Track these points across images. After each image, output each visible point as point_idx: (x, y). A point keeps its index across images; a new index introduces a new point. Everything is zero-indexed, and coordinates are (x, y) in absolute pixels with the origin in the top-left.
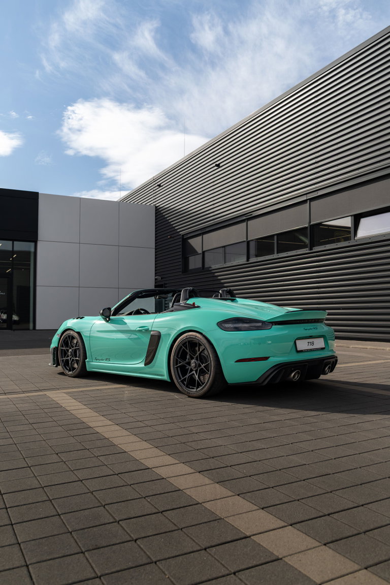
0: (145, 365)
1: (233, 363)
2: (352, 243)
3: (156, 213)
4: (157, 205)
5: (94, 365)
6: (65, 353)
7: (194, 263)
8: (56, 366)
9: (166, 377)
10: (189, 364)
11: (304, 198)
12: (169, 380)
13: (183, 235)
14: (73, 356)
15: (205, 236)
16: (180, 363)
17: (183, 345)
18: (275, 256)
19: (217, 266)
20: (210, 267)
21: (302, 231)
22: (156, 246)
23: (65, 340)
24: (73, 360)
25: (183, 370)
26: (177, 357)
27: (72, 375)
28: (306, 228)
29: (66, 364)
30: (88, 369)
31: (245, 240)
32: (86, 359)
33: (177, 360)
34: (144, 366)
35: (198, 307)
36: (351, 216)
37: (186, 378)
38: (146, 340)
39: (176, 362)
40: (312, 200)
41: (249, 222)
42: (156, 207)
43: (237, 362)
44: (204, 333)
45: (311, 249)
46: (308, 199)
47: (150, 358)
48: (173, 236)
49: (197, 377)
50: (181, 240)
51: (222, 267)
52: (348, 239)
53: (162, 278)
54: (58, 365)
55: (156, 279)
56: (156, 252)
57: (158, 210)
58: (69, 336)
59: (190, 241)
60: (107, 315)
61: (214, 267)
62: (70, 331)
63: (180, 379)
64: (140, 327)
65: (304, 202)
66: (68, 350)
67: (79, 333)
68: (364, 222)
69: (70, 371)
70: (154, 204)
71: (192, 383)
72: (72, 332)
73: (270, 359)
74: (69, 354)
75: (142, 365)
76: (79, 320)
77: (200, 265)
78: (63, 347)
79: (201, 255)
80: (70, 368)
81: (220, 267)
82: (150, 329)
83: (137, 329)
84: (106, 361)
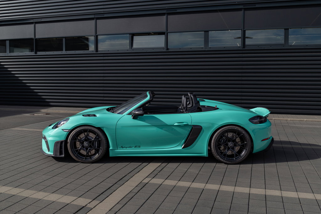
0: (183, 148)
5: (119, 151)
9: (206, 154)
12: (207, 156)
18: (64, 52)
30: (112, 155)
32: (109, 148)
36: (130, 34)
38: (186, 132)
40: (98, 18)
43: (262, 141)
46: (95, 18)
64: (178, 123)
67: (99, 129)
75: (180, 148)
82: (190, 124)
83: (175, 124)
84: (135, 148)
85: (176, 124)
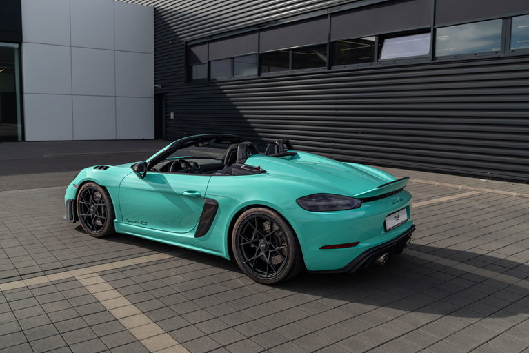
0: (195, 237)
1: (317, 248)
2: (374, 65)
3: (155, 15)
4: (156, 6)
5: (124, 226)
6: (86, 209)
7: (199, 73)
8: (74, 222)
9: (224, 254)
10: (257, 243)
11: (325, 12)
12: (229, 259)
13: (186, 42)
14: (96, 213)
15: (211, 45)
16: (244, 241)
17: (249, 221)
18: (290, 72)
19: (225, 78)
20: (215, 80)
21: (320, 47)
22: (155, 52)
23: (84, 193)
24: (96, 218)
25: (250, 251)
26: (241, 234)
27: (97, 236)
28: (324, 45)
29: (88, 220)
30: (117, 230)
31: (257, 52)
32: (115, 219)
33: (240, 237)
34: (193, 237)
35: (264, 172)
36: (376, 35)
37: (253, 260)
38: (198, 209)
39: (239, 240)
40: (332, 15)
41: (261, 34)
42: (155, 9)
43: (321, 248)
44: (279, 211)
45: (329, 68)
46: (329, 14)
47: (202, 230)
48: (174, 42)
49: (268, 260)
50: (183, 47)
51: (230, 79)
52: (371, 60)
53: (162, 87)
54: (77, 219)
55: (155, 87)
56: (155, 58)
57: (157, 12)
58: (91, 190)
59: (193, 49)
60: (142, 171)
61: (219, 78)
62: (92, 183)
63: (245, 260)
64: (188, 192)
65: (325, 16)
66: (90, 206)
67: (104, 188)
68: (388, 43)
69: (93, 229)
70: (153, 4)
71: (261, 265)
72: (94, 185)
73: (359, 245)
74: (92, 210)
75: (192, 236)
76: (102, 171)
77: (206, 76)
78: (82, 200)
79: (207, 66)
80: (93, 227)
81: (228, 80)
82: (203, 195)
83: (184, 194)
84: (141, 225)
85: (186, 193)
